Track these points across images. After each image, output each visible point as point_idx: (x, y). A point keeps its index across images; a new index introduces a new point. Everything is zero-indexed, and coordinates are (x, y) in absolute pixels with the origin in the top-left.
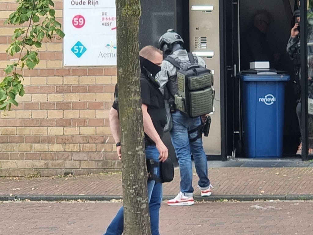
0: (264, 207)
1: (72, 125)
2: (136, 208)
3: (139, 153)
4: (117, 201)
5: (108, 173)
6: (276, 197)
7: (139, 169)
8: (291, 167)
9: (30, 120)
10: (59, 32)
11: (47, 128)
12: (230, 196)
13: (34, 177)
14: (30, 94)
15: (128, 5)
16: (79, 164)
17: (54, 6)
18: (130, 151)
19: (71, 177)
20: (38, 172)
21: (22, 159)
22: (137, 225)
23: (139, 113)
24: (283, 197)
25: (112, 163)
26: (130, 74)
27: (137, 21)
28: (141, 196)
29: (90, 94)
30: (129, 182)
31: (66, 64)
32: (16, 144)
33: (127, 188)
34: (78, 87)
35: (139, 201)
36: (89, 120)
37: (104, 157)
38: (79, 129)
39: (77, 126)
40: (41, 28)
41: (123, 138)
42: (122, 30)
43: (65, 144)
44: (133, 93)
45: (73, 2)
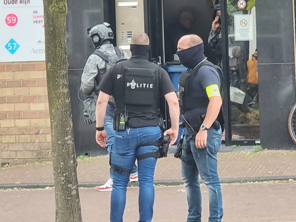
1: (8, 118)
2: (67, 194)
3: (68, 142)
4: (51, 188)
5: (42, 162)
7: (69, 157)
12: (157, 181)
15: (54, 3)
16: (15, 154)
18: (60, 141)
19: (7, 166)
22: (68, 210)
23: (67, 104)
25: (46, 153)
26: (58, 68)
27: (63, 18)
28: (71, 183)
29: (24, 88)
30: (60, 170)
33: (59, 176)
34: (12, 81)
35: (70, 188)
36: (23, 113)
37: (38, 148)
38: (14, 121)
39: (13, 119)
41: (53, 128)
42: (50, 27)
43: (1, 136)
44: (61, 86)
45: (6, 2)
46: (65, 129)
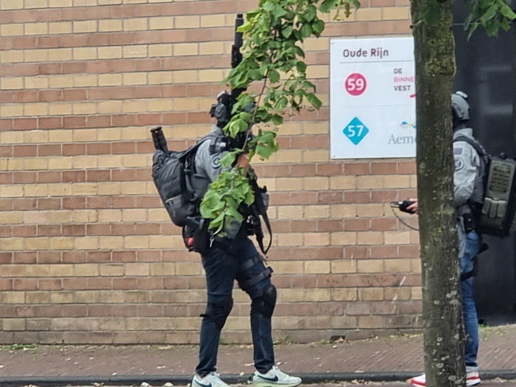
1: (344, 257)
3: (451, 302)
5: (403, 335)
7: (452, 328)
9: (274, 250)
10: (312, 99)
11: (302, 262)
13: (280, 343)
14: (275, 207)
15: (434, 58)
16: (356, 321)
17: (304, 57)
18: (437, 300)
19: (341, 342)
20: (286, 336)
23: (452, 236)
25: (410, 320)
26: (437, 172)
27: (449, 84)
28: (454, 374)
29: (375, 205)
30: (435, 351)
31: (334, 156)
33: (433, 361)
34: (354, 193)
35: (452, 381)
36: (373, 249)
37: (396, 310)
38: (355, 263)
39: (353, 259)
40: (283, 93)
41: (426, 278)
42: (425, 99)
43: (332, 289)
44: (443, 204)
45: (346, 52)
46: (446, 278)
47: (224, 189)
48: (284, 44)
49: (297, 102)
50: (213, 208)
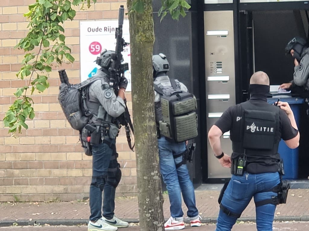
0: (280, 228)
3: (154, 178)
4: (135, 225)
5: (126, 197)
6: (291, 219)
7: (155, 193)
8: (306, 188)
9: (48, 146)
10: (69, 56)
11: (65, 153)
12: (246, 218)
13: (53, 201)
14: (48, 121)
15: (141, 32)
17: (64, 32)
18: (145, 176)
20: (57, 197)
21: (42, 184)
23: (154, 138)
24: (298, 218)
25: (130, 188)
26: (144, 100)
27: (150, 48)
28: (157, 220)
32: (35, 170)
33: (144, 213)
35: (155, 225)
37: (122, 182)
40: (52, 53)
41: (139, 163)
42: (136, 57)
43: (83, 169)
44: (148, 119)
45: (89, 29)
46: (151, 163)
47: (17, 110)
48: (51, 25)
49: (60, 58)
50: (11, 121)
